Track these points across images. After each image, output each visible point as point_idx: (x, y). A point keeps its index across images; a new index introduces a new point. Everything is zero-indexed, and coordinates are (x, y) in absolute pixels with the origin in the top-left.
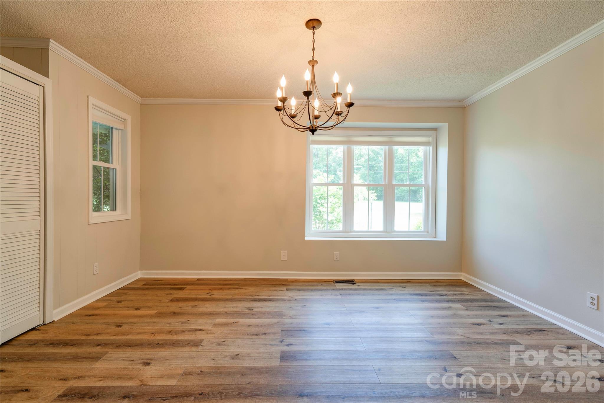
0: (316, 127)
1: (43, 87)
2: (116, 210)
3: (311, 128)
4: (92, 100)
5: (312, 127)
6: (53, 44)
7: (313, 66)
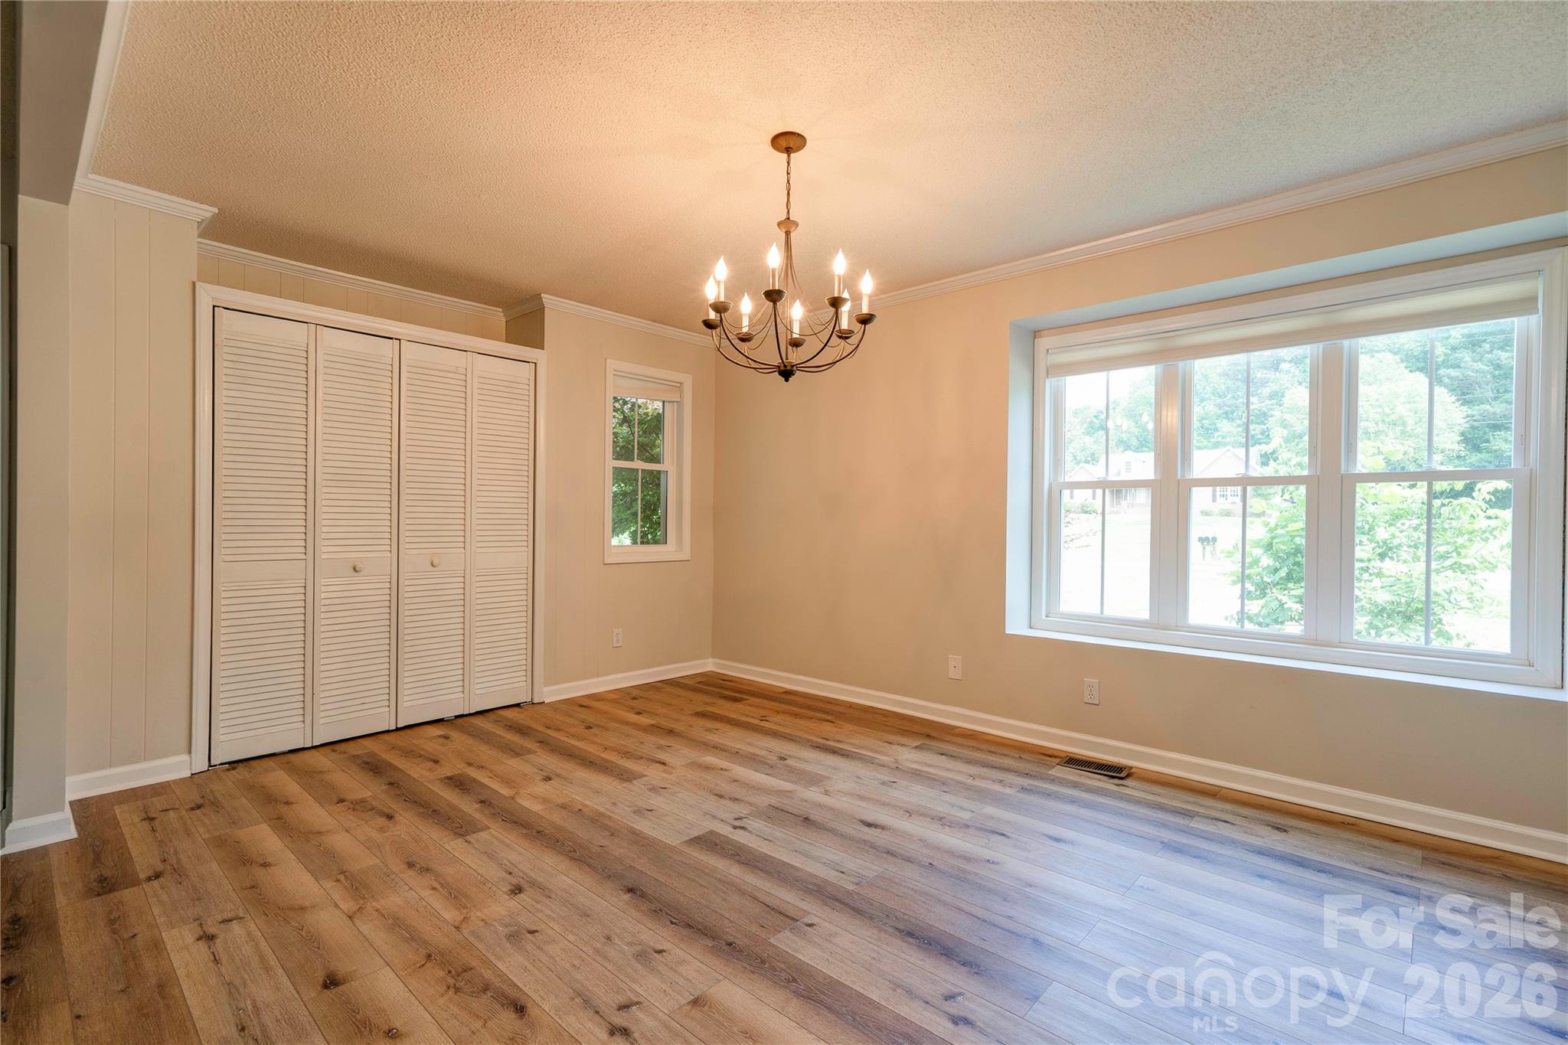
0: (792, 366)
1: (535, 363)
2: (666, 543)
3: (782, 368)
4: (612, 364)
5: (785, 366)
6: (546, 298)
7: (788, 233)
